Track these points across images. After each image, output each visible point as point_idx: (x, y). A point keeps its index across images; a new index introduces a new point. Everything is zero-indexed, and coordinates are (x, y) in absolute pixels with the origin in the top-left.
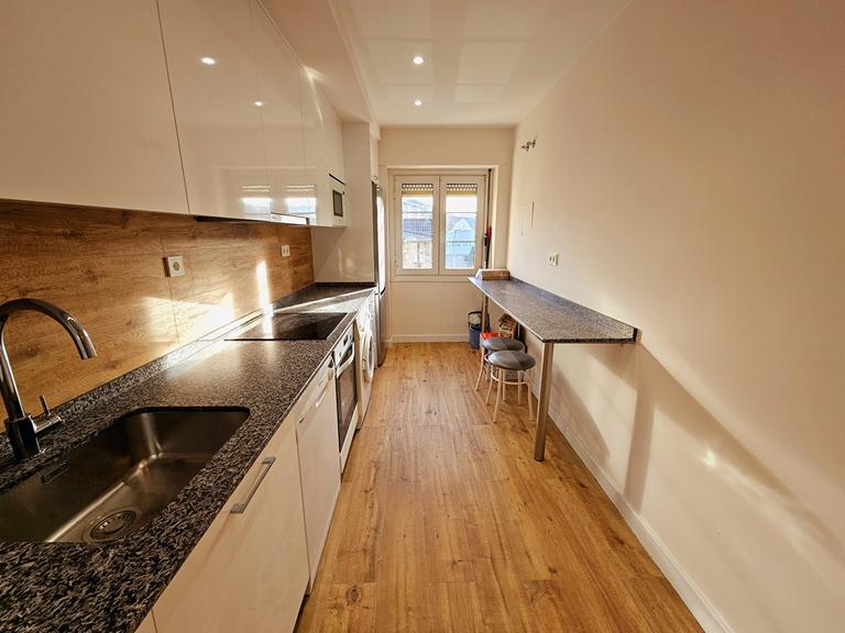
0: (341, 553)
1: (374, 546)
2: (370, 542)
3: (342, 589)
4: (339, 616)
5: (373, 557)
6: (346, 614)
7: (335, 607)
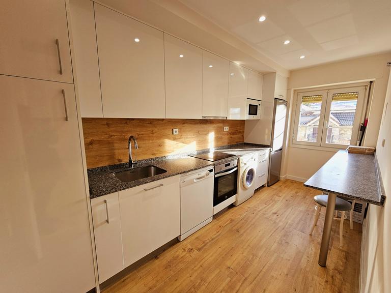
0: (197, 238)
1: (208, 243)
2: (208, 241)
3: (189, 247)
4: (183, 252)
5: (205, 245)
6: (185, 253)
7: (184, 249)
